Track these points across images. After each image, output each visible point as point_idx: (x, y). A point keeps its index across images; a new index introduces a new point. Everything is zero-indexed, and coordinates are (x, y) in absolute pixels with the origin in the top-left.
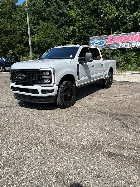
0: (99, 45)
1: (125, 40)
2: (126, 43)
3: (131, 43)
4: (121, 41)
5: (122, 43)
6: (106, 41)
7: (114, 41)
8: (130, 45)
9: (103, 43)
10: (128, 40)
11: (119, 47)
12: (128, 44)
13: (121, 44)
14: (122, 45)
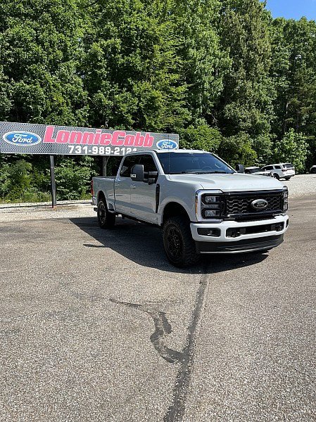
0: (26, 143)
1: (78, 141)
2: (82, 146)
3: (90, 148)
4: (72, 140)
5: (75, 145)
6: (42, 137)
7: (59, 139)
8: (90, 151)
9: (35, 140)
10: (85, 141)
11: (71, 152)
12: (86, 148)
13: (73, 147)
14: (75, 149)
